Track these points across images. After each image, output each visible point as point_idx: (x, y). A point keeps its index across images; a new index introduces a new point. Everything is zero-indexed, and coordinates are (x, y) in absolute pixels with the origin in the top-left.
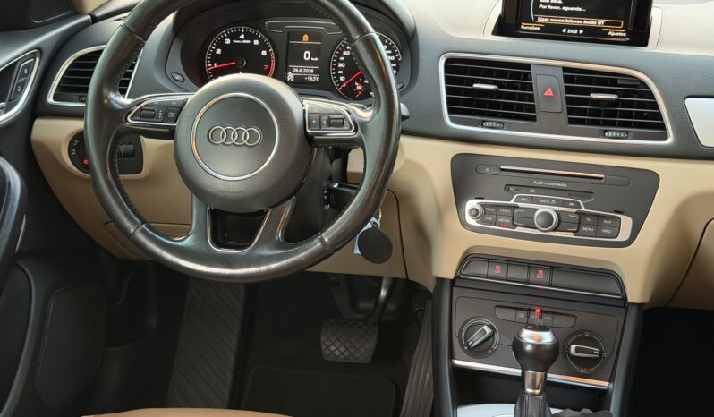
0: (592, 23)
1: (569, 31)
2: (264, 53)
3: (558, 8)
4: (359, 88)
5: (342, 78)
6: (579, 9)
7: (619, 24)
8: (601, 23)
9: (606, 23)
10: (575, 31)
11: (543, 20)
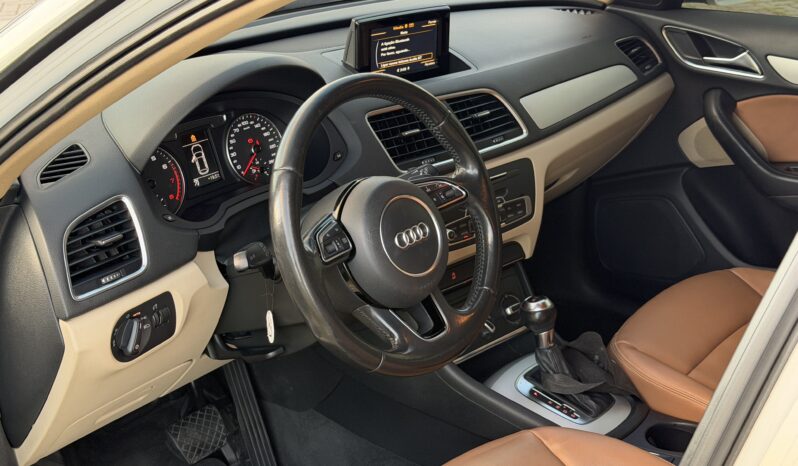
0: (414, 59)
1: (402, 70)
2: (165, 167)
3: (393, 53)
4: (254, 171)
5: (239, 167)
6: (406, 50)
7: (430, 56)
8: (420, 57)
9: (423, 57)
10: (405, 69)
11: (384, 66)
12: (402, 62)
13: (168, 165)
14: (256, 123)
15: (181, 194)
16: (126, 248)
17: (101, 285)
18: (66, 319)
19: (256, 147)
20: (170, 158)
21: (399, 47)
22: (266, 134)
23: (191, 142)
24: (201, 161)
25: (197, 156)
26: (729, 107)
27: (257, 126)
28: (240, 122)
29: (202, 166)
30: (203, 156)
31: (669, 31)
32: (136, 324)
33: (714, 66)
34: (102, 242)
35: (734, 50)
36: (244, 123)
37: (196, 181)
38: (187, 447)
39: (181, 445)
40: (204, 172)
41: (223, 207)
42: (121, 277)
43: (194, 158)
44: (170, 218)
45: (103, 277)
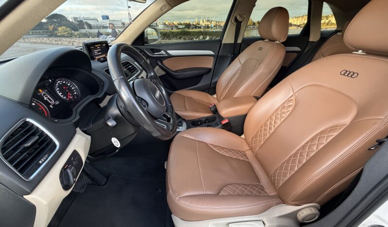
0: (103, 56)
3: (98, 54)
4: (71, 98)
5: (65, 97)
6: (101, 53)
9: (105, 55)
12: (101, 57)
13: (34, 103)
14: (63, 81)
15: (47, 112)
16: (43, 142)
17: (40, 165)
18: (28, 194)
19: (68, 89)
20: (34, 100)
21: (99, 52)
22: (69, 85)
23: (40, 92)
24: (48, 98)
25: (46, 97)
26: (161, 62)
27: (64, 82)
28: (57, 82)
29: (51, 100)
30: (49, 96)
31: (146, 49)
32: (68, 171)
33: (156, 54)
34: (28, 144)
35: (159, 51)
36: (59, 82)
37: (51, 106)
38: (79, 189)
39: (76, 190)
40: (53, 102)
41: (74, 110)
42: (49, 156)
43: (45, 98)
44: (56, 121)
45: (39, 160)
